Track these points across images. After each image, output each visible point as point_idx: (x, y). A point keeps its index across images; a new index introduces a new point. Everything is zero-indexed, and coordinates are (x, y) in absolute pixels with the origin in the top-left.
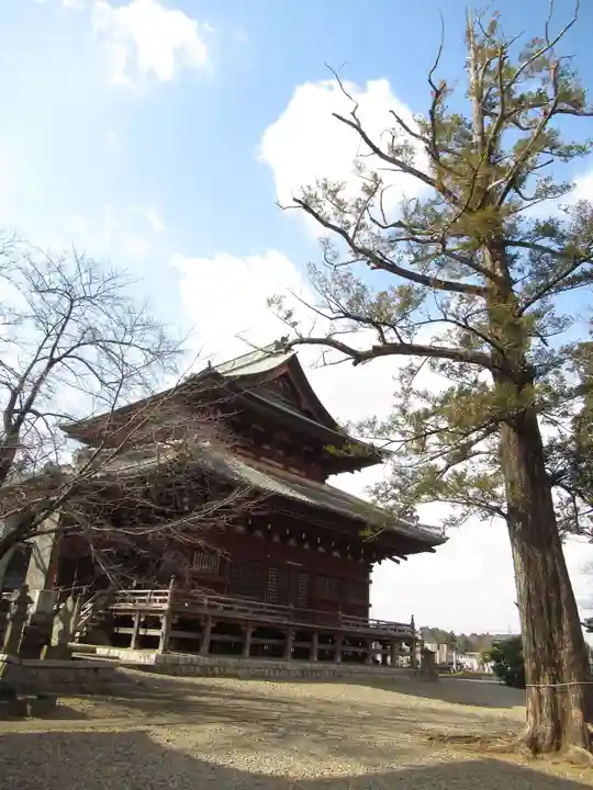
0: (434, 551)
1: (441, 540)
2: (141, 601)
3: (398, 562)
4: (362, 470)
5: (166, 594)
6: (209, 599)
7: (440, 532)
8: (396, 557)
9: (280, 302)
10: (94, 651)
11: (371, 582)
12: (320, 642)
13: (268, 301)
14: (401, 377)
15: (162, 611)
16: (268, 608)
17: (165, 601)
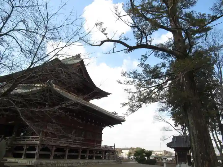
0: (121, 124)
1: (124, 121)
2: (27, 140)
3: (111, 127)
4: (101, 98)
5: (38, 138)
6: (54, 139)
7: (124, 118)
8: (110, 126)
9: (101, 24)
10: (6, 160)
11: (102, 133)
12: (89, 153)
13: (96, 24)
14: (142, 59)
15: (37, 144)
16: (74, 142)
17: (38, 140)
